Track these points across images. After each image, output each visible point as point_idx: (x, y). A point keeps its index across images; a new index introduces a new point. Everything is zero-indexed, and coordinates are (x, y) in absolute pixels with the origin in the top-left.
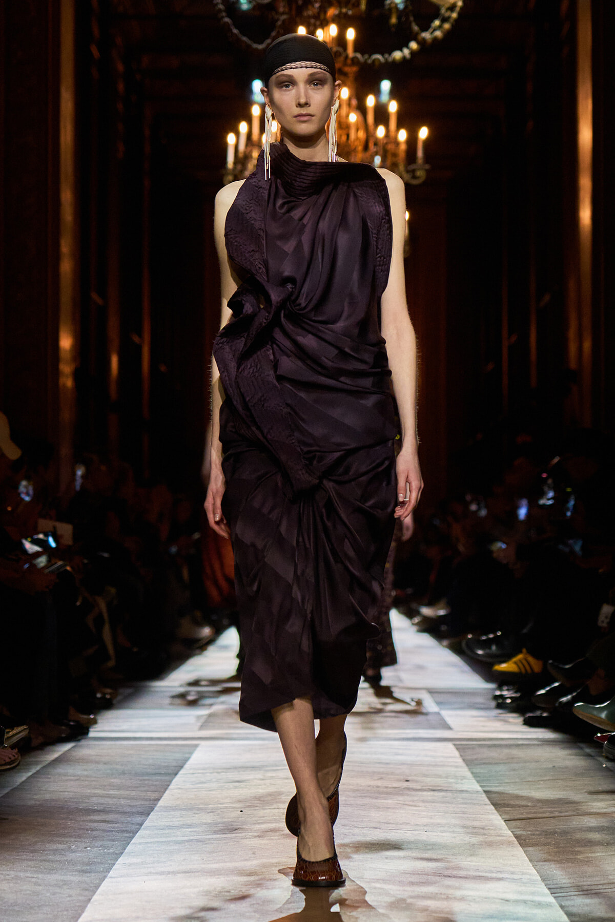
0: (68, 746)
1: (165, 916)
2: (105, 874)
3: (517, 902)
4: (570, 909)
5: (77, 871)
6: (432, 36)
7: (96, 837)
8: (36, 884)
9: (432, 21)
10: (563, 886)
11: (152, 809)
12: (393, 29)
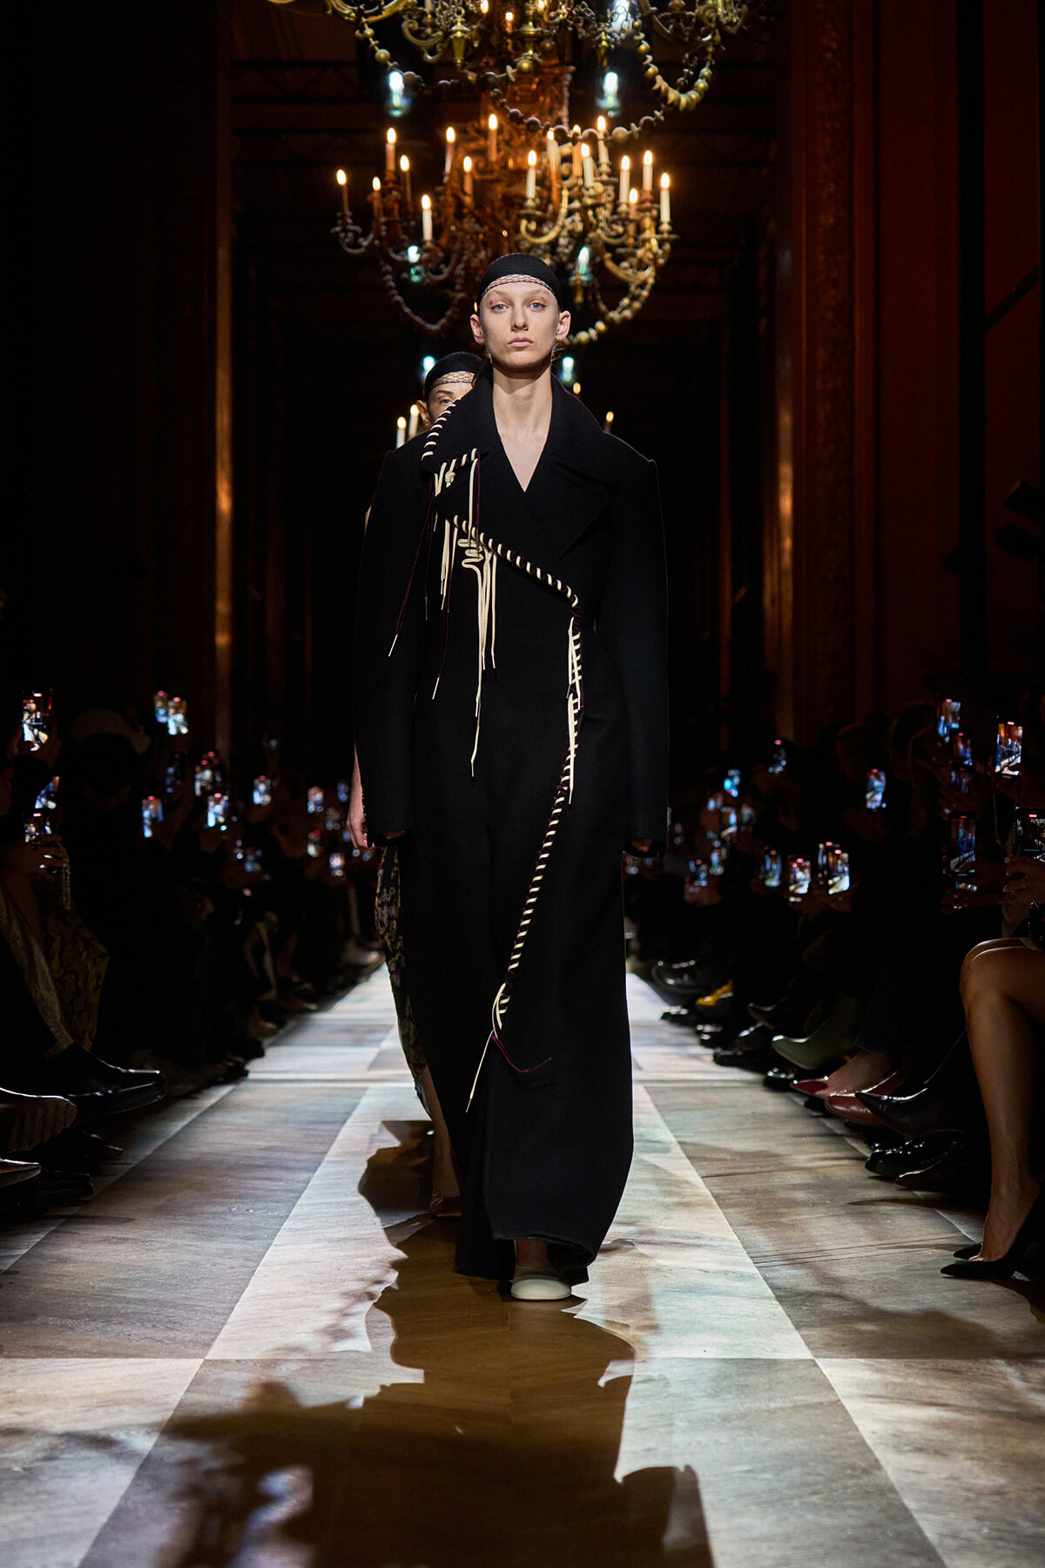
0: (226, 1090)
1: (336, 1290)
2: (270, 1241)
3: (717, 1272)
4: (775, 1281)
5: (239, 1237)
6: (621, 316)
7: (258, 1198)
8: (196, 1253)
9: (621, 299)
10: (767, 1254)
11: (319, 1163)
12: (578, 308)
